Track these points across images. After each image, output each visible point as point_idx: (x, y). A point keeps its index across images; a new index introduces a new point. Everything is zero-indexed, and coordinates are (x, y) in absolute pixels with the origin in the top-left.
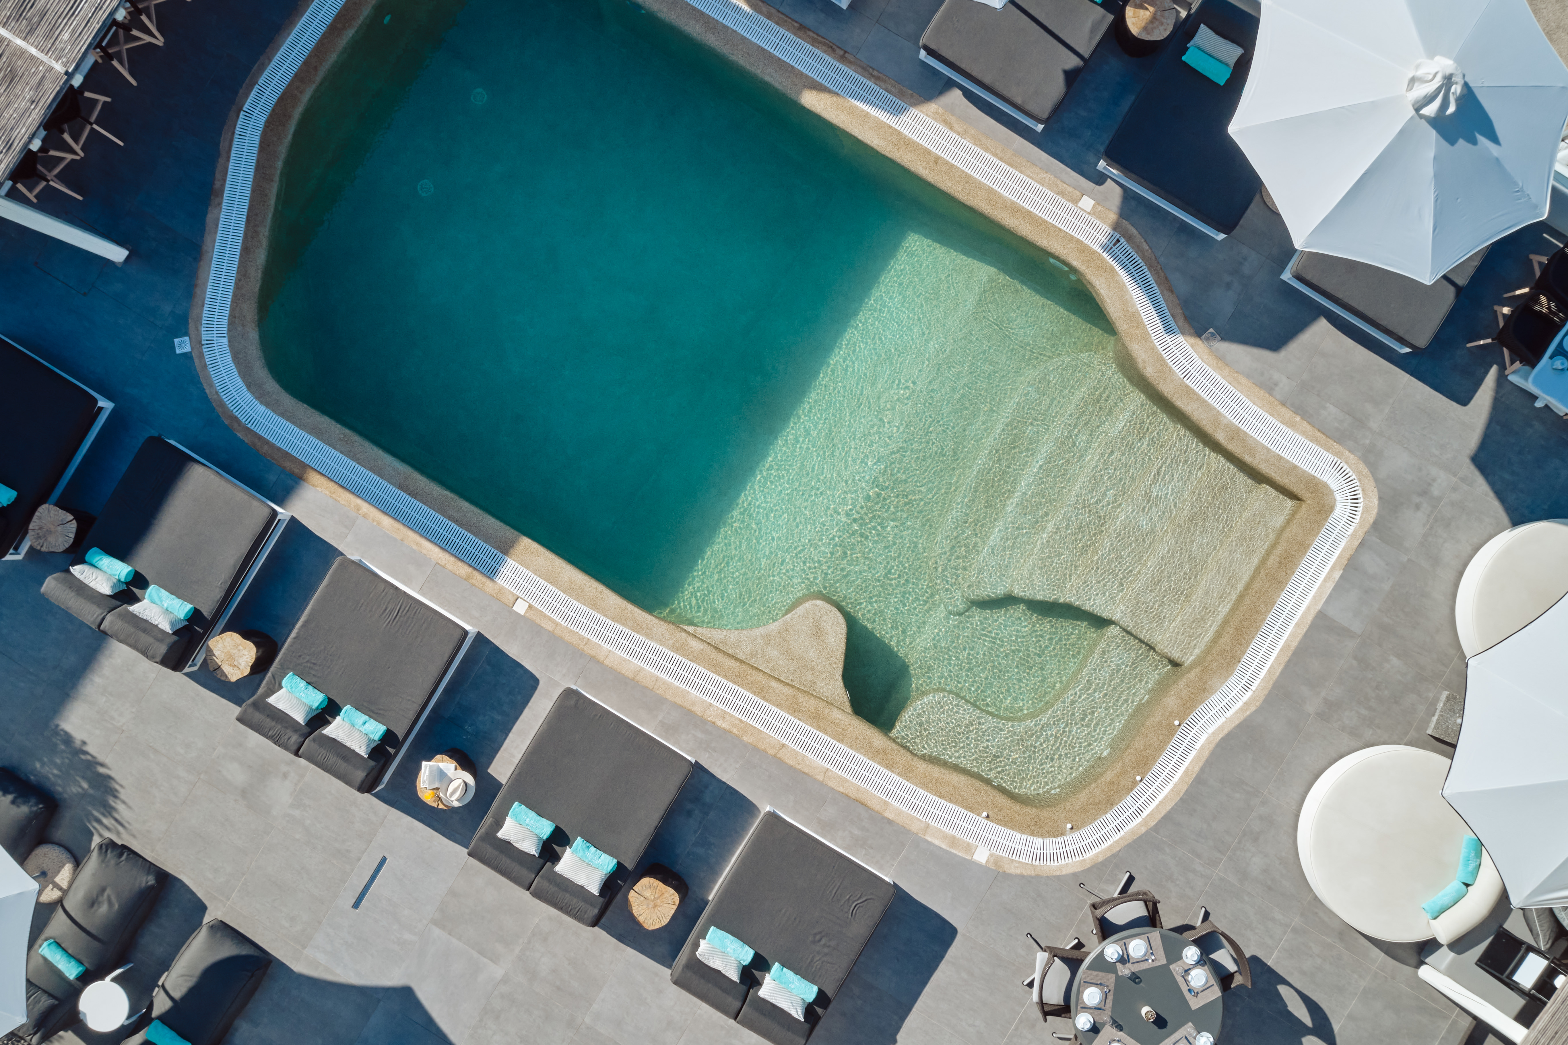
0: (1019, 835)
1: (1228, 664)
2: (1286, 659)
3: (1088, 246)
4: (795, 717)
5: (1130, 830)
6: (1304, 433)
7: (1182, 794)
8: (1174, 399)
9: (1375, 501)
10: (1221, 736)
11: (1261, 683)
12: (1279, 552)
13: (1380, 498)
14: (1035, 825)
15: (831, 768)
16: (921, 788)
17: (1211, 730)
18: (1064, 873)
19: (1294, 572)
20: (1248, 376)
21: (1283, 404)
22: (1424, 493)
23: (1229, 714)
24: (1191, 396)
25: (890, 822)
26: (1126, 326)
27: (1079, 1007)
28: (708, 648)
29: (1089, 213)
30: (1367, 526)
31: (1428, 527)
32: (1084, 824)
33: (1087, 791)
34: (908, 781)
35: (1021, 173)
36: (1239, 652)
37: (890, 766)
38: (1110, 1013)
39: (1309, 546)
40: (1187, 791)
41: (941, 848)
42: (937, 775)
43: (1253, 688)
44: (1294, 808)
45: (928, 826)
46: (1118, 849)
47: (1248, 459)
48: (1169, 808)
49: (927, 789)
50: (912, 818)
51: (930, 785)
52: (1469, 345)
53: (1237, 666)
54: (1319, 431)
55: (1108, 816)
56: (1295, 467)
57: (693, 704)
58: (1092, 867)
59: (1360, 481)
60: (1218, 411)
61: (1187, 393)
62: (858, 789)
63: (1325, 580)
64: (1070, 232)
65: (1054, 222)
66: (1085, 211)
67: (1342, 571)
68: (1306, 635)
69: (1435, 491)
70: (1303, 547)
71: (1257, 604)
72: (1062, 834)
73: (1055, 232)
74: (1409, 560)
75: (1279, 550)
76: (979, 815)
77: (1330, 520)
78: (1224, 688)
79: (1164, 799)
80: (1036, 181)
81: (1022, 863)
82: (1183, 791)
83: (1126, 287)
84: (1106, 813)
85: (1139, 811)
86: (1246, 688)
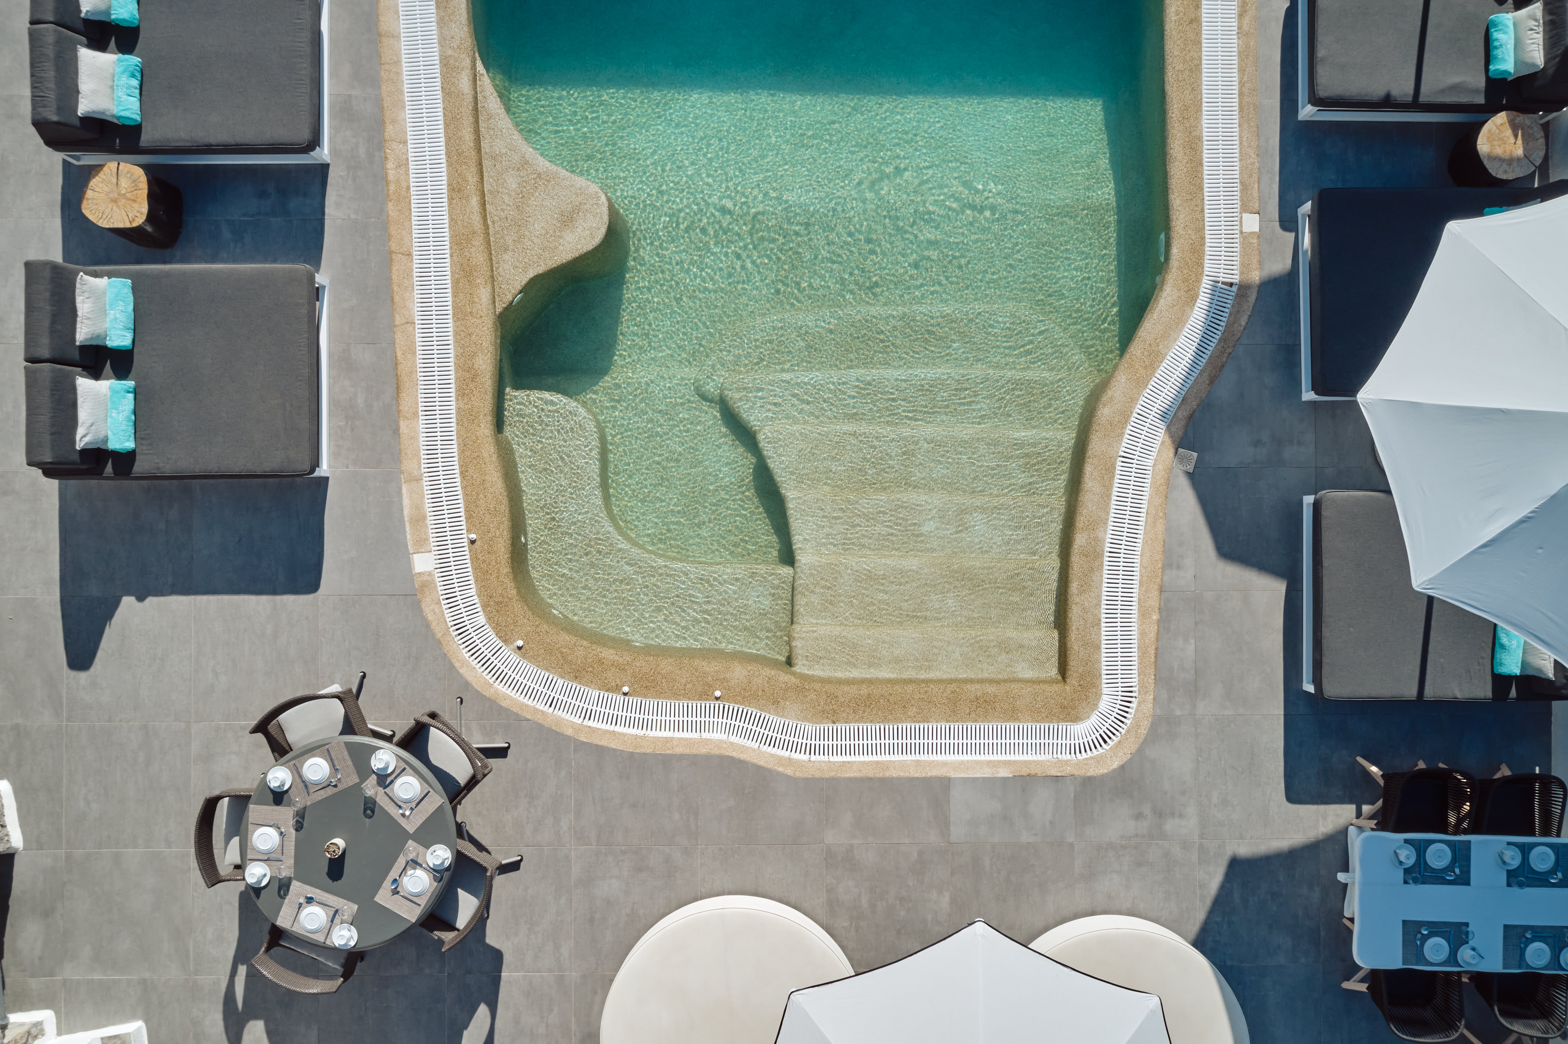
0: (473, 592)
1: (823, 711)
2: (870, 775)
3: (1204, 254)
4: (451, 248)
5: (560, 717)
6: (1143, 634)
7: (638, 751)
8: (1090, 460)
9: (1115, 764)
10: (734, 754)
11: (825, 762)
12: (989, 690)
13: (1122, 767)
14: (498, 603)
15: (417, 326)
16: (459, 444)
17: (733, 739)
18: (461, 671)
19: (976, 721)
20: (1168, 529)
21: (1161, 590)
22: (1160, 814)
23: (765, 749)
24: (1106, 477)
25: (396, 432)
26: (1138, 353)
27: (293, 762)
28: (469, 99)
29: (1241, 232)
30: (1082, 772)
31: (1123, 843)
32: (533, 659)
33: (574, 639)
34: (458, 424)
35: (1240, 126)
36: (844, 715)
37: (461, 394)
38: (309, 803)
39: (1017, 719)
40: (645, 754)
41: (402, 510)
42: (485, 454)
43: (813, 758)
44: (702, 890)
45: (418, 479)
46: (529, 717)
47: (1074, 587)
48: (613, 745)
49: (462, 452)
50: (417, 456)
51: (468, 453)
52: (1360, 759)
53: (828, 723)
54: (1157, 649)
55: (560, 682)
56: (1098, 648)
57: (394, 122)
58: (489, 699)
59: (1128, 731)
60: (1107, 520)
61: (1106, 470)
62: (412, 372)
63: (989, 762)
64: (1207, 224)
65: (1206, 198)
66: (1241, 226)
67: (1011, 775)
68: (912, 779)
69: (1170, 826)
70: (1012, 714)
71: (913, 702)
72: (506, 641)
73: (1197, 206)
74: (1071, 845)
75: (991, 689)
76: (469, 531)
77: (1062, 726)
78: (793, 723)
79: (621, 734)
80: (1241, 149)
81: (443, 615)
82: (643, 751)
83: (1184, 326)
84: (562, 677)
85: (588, 715)
86: (808, 750)
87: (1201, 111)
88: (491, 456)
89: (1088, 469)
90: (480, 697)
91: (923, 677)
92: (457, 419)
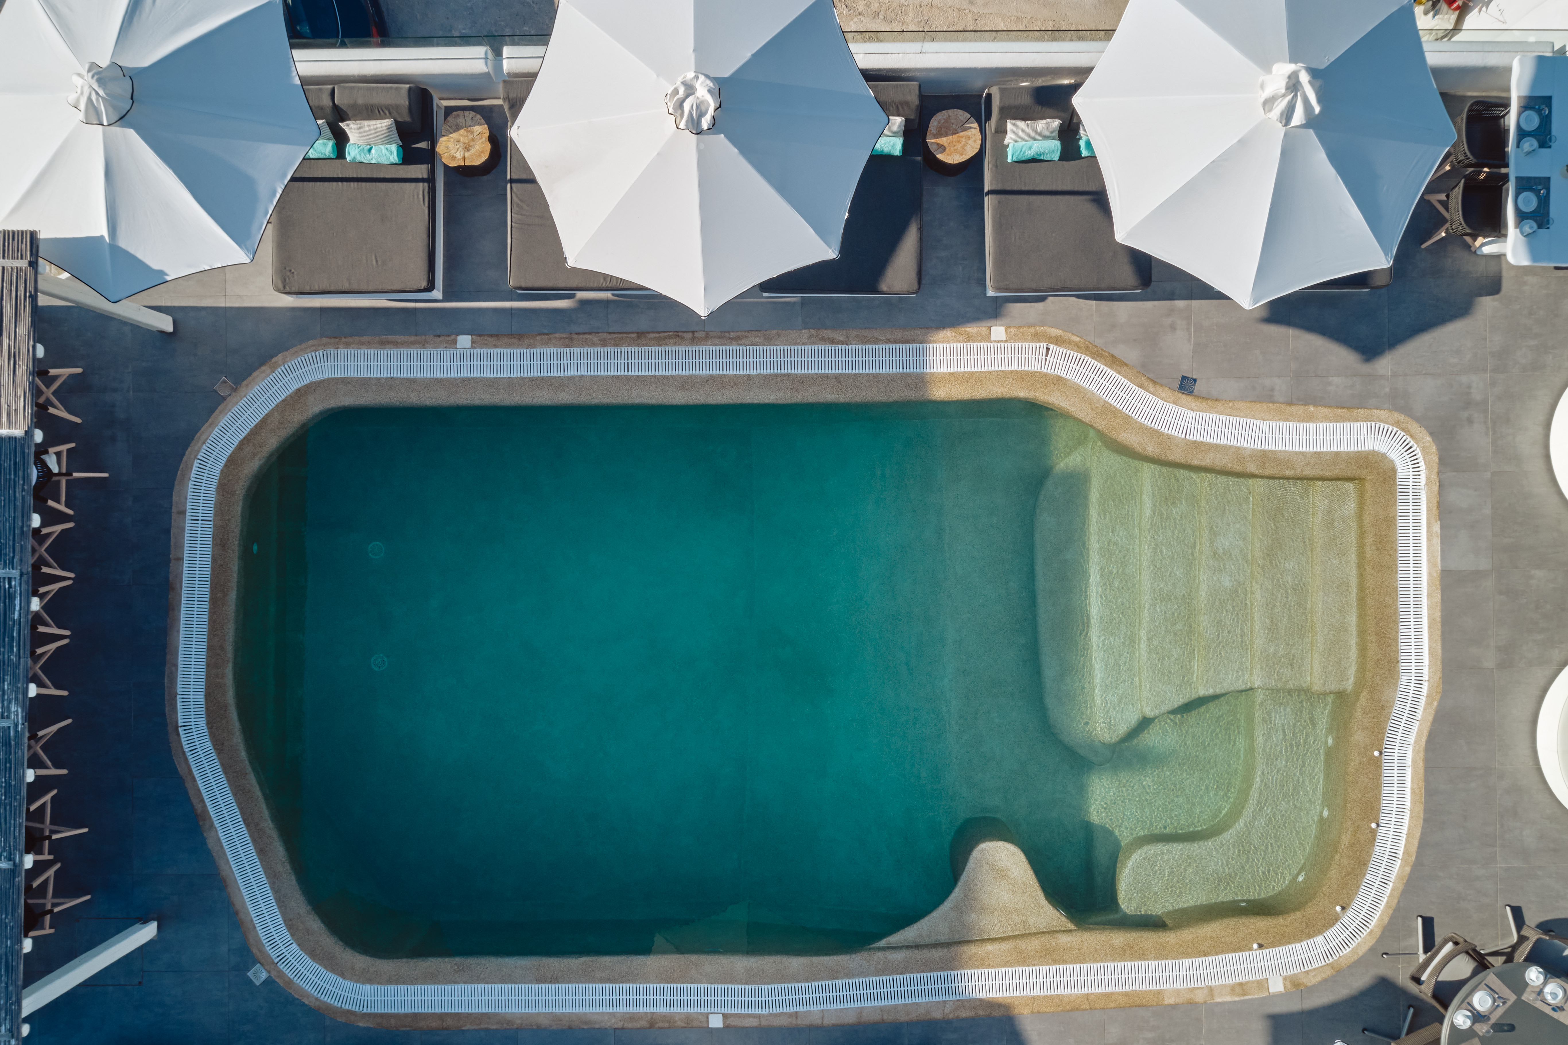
0: (1298, 945)
1: (1390, 671)
2: (1439, 633)
3: (1024, 371)
4: (1028, 966)
5: (1396, 876)
6: (1326, 419)
7: (1422, 815)
8: (1189, 461)
9: (1428, 439)
10: (1424, 740)
11: (1429, 669)
13: (1431, 434)
14: (1307, 926)
15: (1090, 991)
16: (1183, 958)
17: (1412, 740)
18: (1361, 953)
19: (1396, 550)
20: (1242, 399)
21: (1290, 404)
22: (1468, 404)
23: (1419, 715)
24: (1202, 448)
25: (1174, 1007)
26: (1104, 423)
28: (909, 951)
29: (1006, 341)
30: (1436, 466)
31: (1491, 433)
32: (1351, 898)
33: (1335, 866)
34: (1167, 959)
35: (921, 343)
36: (1392, 654)
37: (1143, 956)
39: (1394, 518)
40: (1425, 810)
41: (1235, 1002)
42: (1190, 937)
43: (1426, 678)
44: (1531, 765)
45: (1211, 989)
46: (1396, 900)
47: (1288, 473)
48: (1418, 835)
49: (1188, 956)
50: (1191, 990)
51: (1190, 951)
52: (1424, 246)
53: (1398, 667)
54: (1337, 407)
55: (1368, 876)
56: (1337, 454)
57: (928, 1012)
58: (1383, 932)
59: (1403, 430)
60: (1236, 447)
61: (1197, 448)
62: (1126, 994)
63: (1429, 539)
64: (1000, 369)
65: (979, 369)
66: (1001, 341)
67: (1439, 522)
68: (1443, 600)
69: (1477, 396)
70: (1390, 522)
71: (1381, 599)
72: (1336, 919)
73: (986, 377)
74: (1493, 474)
75: (1370, 538)
76: (1251, 949)
77: (1399, 482)
78: (1399, 694)
79: (1409, 829)
80: (940, 342)
81: (1316, 968)
82: (1422, 812)
83: (1081, 387)
84: (1365, 875)
85: (1393, 855)
86: (1419, 682)
87: (910, 374)
88: (1192, 933)
89: (1196, 462)
90: (1381, 939)
92: (1163, 959)
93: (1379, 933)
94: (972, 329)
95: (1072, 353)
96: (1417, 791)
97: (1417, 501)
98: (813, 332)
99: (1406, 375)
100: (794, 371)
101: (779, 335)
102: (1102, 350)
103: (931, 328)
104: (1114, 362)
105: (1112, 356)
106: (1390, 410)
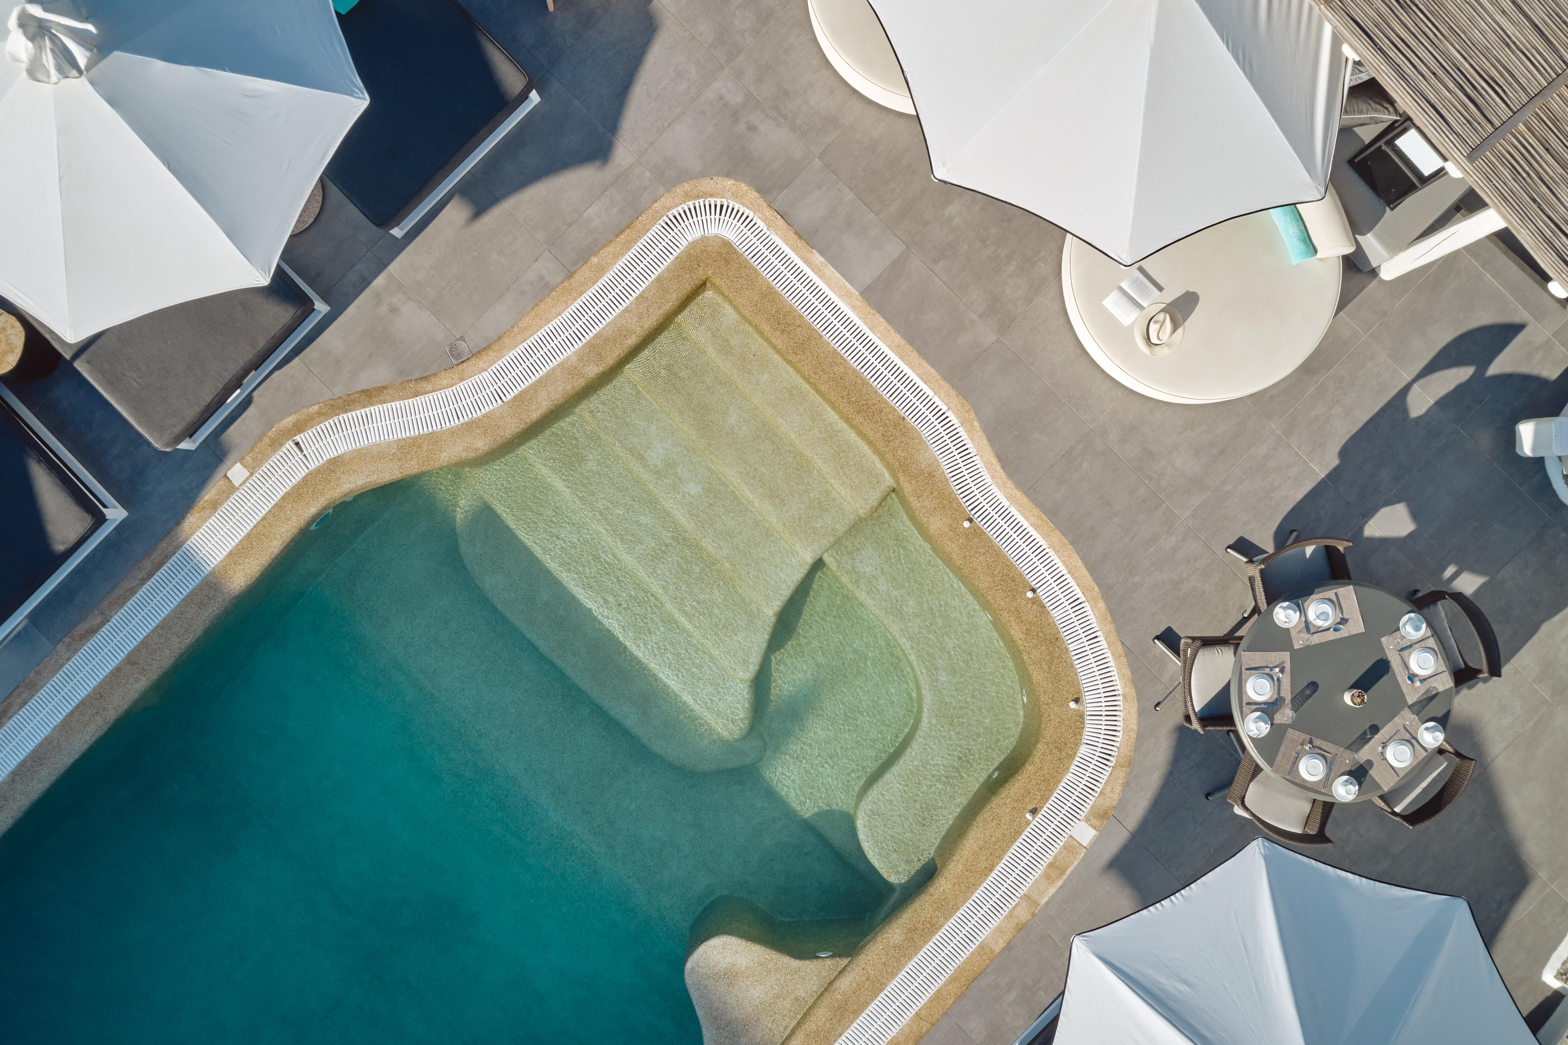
0: (1069, 776)
1: (903, 434)
2: (915, 354)
3: (294, 487)
5: (1098, 622)
6: (617, 256)
7: (1066, 541)
8: (528, 420)
9: (730, 182)
10: (999, 468)
11: (939, 397)
12: (768, 328)
13: (728, 175)
14: (1060, 750)
15: (917, 1009)
16: (973, 893)
17: (988, 480)
18: (1135, 727)
19: (800, 316)
20: (522, 314)
21: (571, 275)
22: (735, 114)
23: (973, 450)
24: (528, 397)
25: (1008, 947)
29: (252, 474)
30: (761, 202)
31: (782, 120)
32: (1074, 683)
33: (1031, 668)
34: (958, 909)
35: (175, 553)
36: (891, 417)
37: (933, 928)
38: (1341, 748)
39: (770, 288)
40: (1063, 534)
41: (1061, 887)
42: (960, 866)
43: (944, 408)
44: (1120, 394)
45: (1027, 897)
46: (1120, 644)
47: (632, 341)
48: (1079, 563)
49: (976, 886)
50: (1010, 914)
51: (972, 880)
53: (908, 423)
54: (617, 236)
55: (1071, 647)
56: (658, 279)
58: (1136, 687)
59: (698, 197)
60: (558, 365)
61: (523, 402)
62: (953, 979)
63: (821, 277)
64: (270, 506)
65: (252, 525)
66: (247, 479)
67: (814, 251)
68: (888, 320)
69: (736, 99)
70: (769, 294)
71: (832, 376)
72: (1081, 716)
73: (264, 526)
74: (821, 156)
75: (766, 328)
76: (1028, 823)
77: (741, 249)
78: (934, 448)
79: (1066, 566)
80: (191, 535)
81: (1107, 781)
82: (1062, 537)
83: (361, 449)
84: (1067, 649)
85: (1076, 603)
86: (943, 418)
87: (192, 592)
88: (958, 861)
89: (535, 416)
90: (1140, 696)
91: (807, 386)
92: (955, 912)
93: (1133, 692)
94: (209, 494)
95: (322, 425)
96: (1039, 522)
97: (775, 250)
98: (67, 640)
99: (652, 144)
100: (83, 693)
101: (38, 673)
102: (348, 395)
103: (172, 529)
104: (370, 396)
105: (363, 391)
106: (668, 191)
